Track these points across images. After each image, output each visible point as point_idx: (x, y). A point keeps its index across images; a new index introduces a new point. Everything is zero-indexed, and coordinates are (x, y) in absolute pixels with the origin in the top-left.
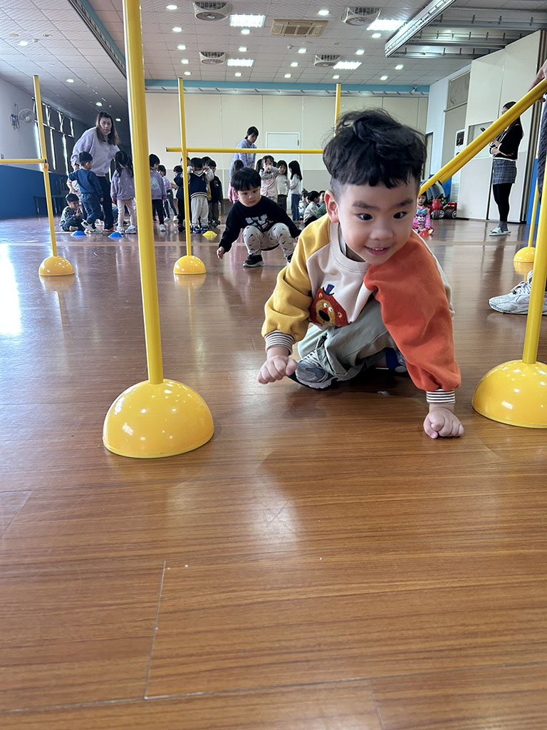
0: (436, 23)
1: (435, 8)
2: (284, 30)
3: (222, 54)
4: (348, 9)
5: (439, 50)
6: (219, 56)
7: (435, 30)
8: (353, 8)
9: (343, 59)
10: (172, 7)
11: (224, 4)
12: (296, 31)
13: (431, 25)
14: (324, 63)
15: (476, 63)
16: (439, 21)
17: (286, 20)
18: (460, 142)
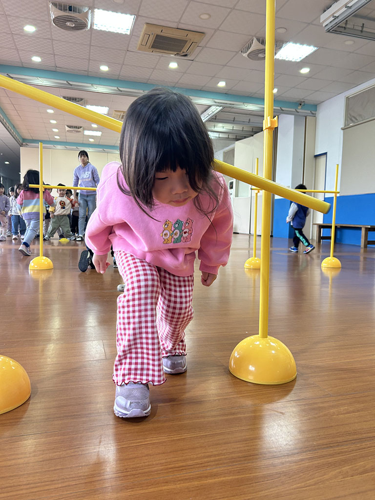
0: (213, 120)
1: (211, 112)
2: (121, 116)
3: (81, 127)
5: (217, 135)
6: (78, 128)
7: (213, 124)
11: (81, 99)
13: (210, 121)
15: (238, 144)
17: (122, 111)
18: (231, 187)
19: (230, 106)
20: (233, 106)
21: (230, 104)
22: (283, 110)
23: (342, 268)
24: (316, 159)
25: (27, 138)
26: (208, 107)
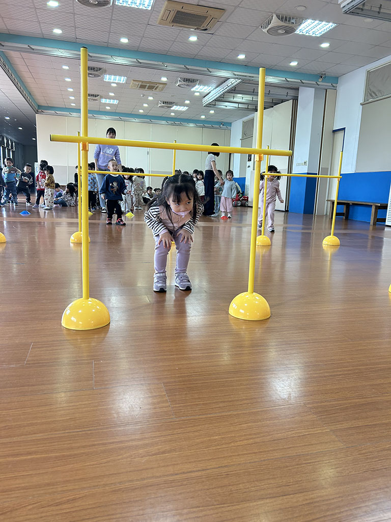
0: (232, 91)
1: (231, 83)
2: (139, 86)
3: (98, 95)
4: (179, 79)
5: (236, 105)
6: (96, 97)
7: (233, 95)
8: (182, 78)
9: (177, 105)
10: (66, 67)
11: (100, 69)
12: (147, 87)
13: (229, 92)
14: (165, 106)
16: (234, 90)
17: (140, 81)
18: (250, 160)
20: (253, 78)
21: (250, 77)
22: (303, 83)
24: (334, 134)
25: (43, 105)
26: (227, 79)
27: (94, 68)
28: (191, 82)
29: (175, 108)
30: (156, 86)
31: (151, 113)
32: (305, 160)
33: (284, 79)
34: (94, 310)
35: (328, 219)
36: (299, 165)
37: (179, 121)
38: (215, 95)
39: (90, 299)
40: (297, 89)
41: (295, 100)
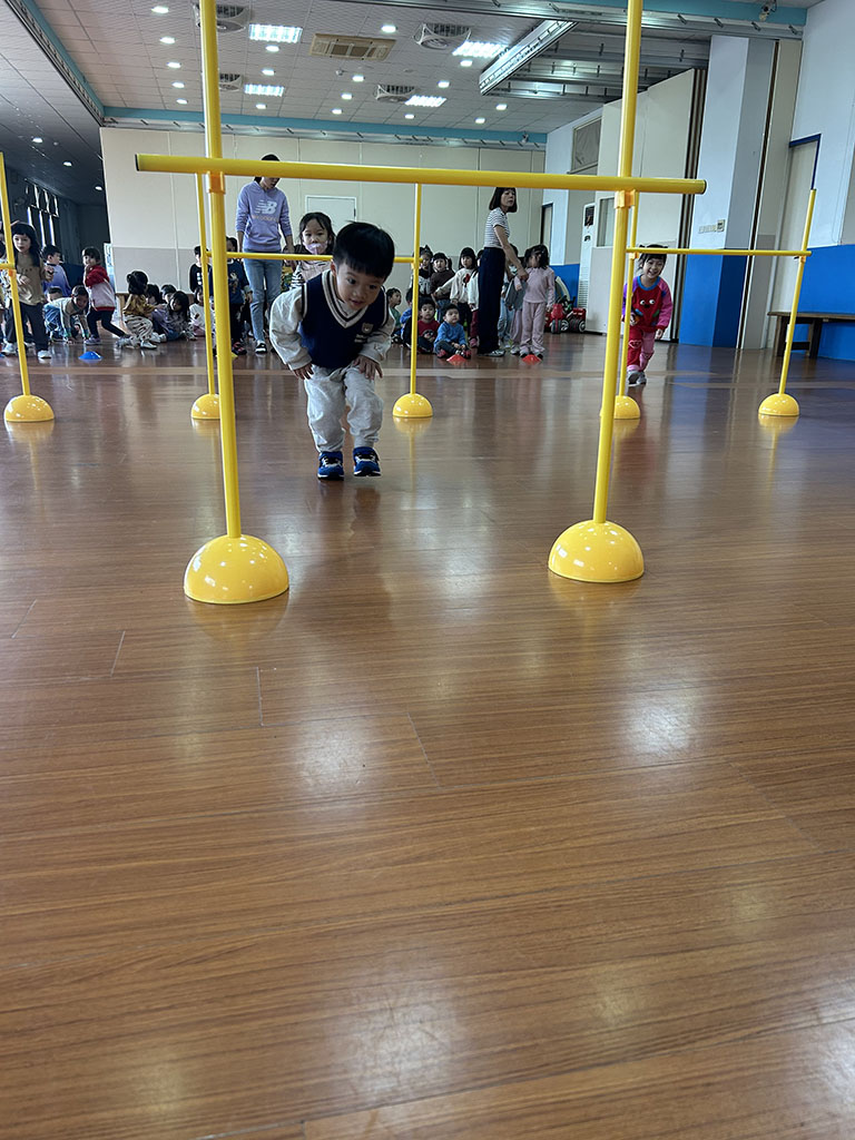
0: (550, 53)
1: (547, 33)
2: (331, 48)
3: (237, 76)
4: (425, 27)
5: (558, 88)
6: (232, 80)
7: (550, 62)
8: (432, 25)
9: (419, 93)
10: (161, 10)
11: (240, 10)
12: (349, 51)
13: (542, 56)
14: (391, 97)
15: (609, 110)
17: (334, 36)
18: (589, 222)
19: (593, 18)
20: (599, 18)
21: (593, 13)
22: (722, 26)
23: (801, 416)
24: (793, 152)
25: (115, 104)
26: (539, 21)
27: (226, 9)
28: (452, 33)
29: (415, 101)
30: (371, 47)
31: (361, 116)
32: (721, 219)
33: (676, 17)
34: (252, 562)
35: (771, 357)
36: (705, 230)
37: (425, 132)
38: (509, 64)
39: (243, 538)
40: (707, 42)
41: (701, 68)
